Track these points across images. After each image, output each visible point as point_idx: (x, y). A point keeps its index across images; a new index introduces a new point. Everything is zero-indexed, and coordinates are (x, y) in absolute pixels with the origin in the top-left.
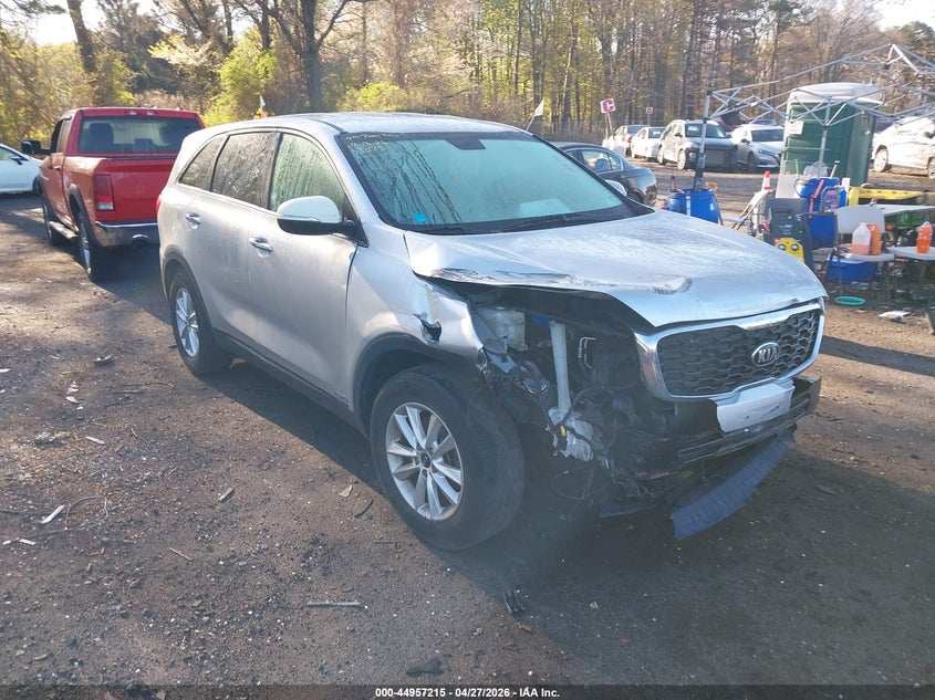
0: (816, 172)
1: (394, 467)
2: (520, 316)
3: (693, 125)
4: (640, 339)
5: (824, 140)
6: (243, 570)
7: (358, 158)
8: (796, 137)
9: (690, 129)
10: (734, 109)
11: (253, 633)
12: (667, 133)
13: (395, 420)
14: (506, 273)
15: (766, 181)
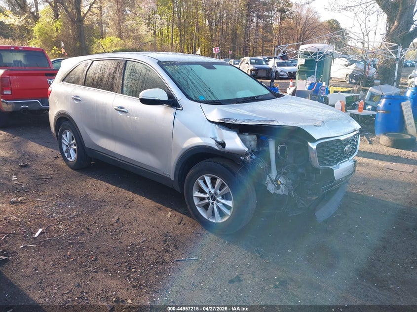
0: (312, 80)
1: (196, 202)
2: (255, 137)
3: (253, 59)
4: (310, 144)
5: (316, 67)
6: (140, 249)
7: (169, 72)
8: (303, 65)
9: (252, 61)
10: (286, 54)
11: (157, 274)
12: (242, 63)
13: (198, 182)
14: (250, 120)
15: (291, 84)
